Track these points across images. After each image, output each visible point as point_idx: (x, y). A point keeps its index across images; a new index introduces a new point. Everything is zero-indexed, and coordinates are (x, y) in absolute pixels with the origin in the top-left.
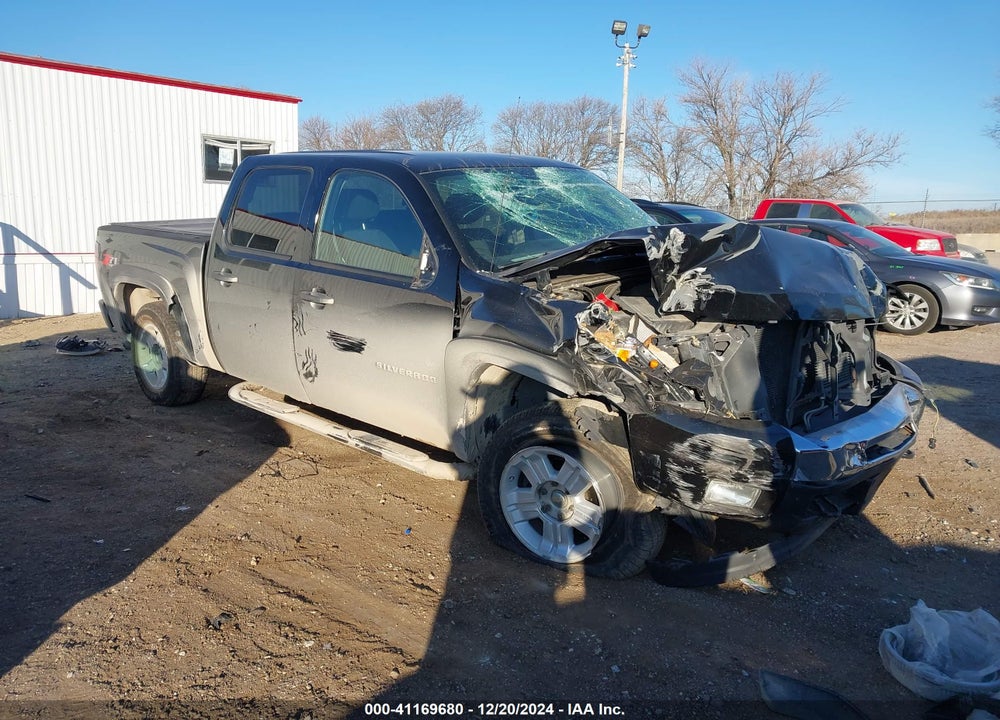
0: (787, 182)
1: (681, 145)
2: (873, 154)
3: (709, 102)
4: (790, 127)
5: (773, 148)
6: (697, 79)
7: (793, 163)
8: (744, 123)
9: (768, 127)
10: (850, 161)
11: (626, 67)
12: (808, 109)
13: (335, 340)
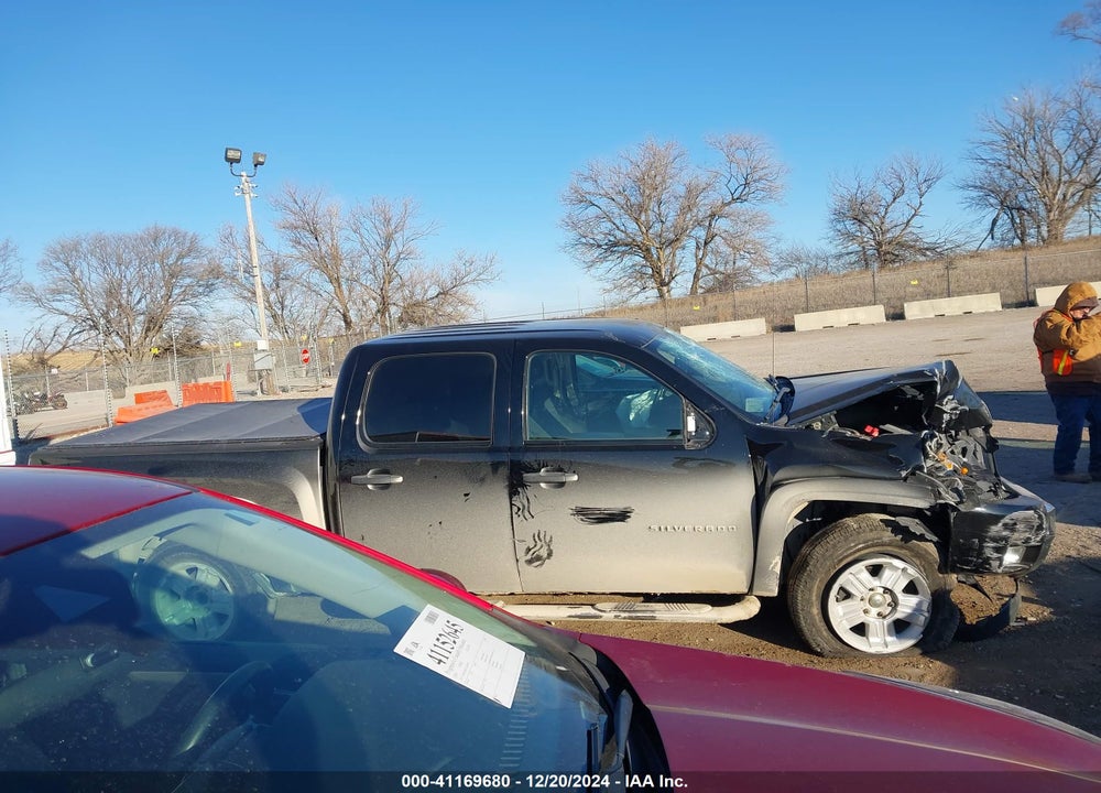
0: (402, 304)
1: (279, 272)
2: (475, 274)
3: (308, 228)
4: (393, 252)
5: (380, 271)
6: (292, 205)
7: (403, 285)
8: (345, 247)
9: (372, 251)
10: (458, 281)
11: (247, 196)
12: (407, 233)
13: (583, 515)
